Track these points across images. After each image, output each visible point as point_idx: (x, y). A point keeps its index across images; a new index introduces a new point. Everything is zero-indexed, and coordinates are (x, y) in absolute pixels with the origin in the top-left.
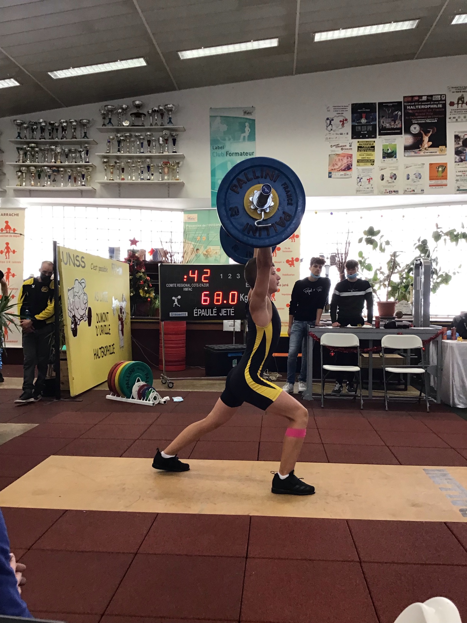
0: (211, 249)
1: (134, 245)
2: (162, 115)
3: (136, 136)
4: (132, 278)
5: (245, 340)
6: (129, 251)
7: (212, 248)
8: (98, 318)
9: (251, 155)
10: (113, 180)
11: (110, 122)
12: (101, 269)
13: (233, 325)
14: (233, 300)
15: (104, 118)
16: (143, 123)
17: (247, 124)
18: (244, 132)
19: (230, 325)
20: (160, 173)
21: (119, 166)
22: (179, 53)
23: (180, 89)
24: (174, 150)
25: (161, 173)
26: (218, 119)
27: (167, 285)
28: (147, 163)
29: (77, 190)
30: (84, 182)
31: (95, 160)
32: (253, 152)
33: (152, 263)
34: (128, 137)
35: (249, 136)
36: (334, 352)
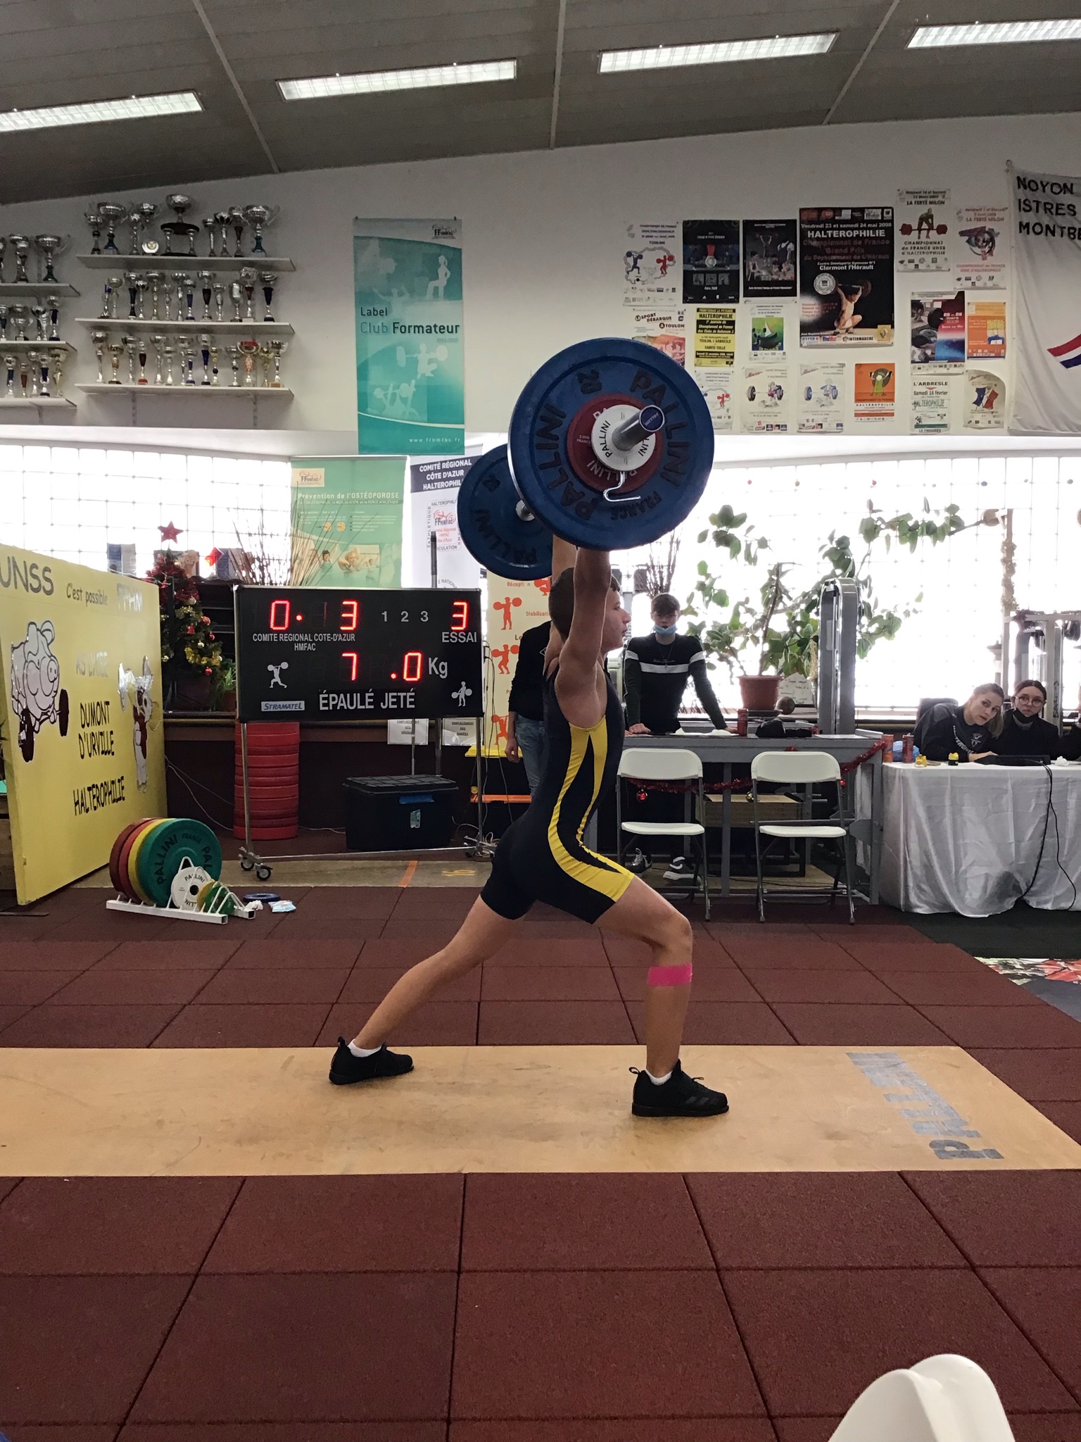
0: (359, 551)
1: (171, 541)
2: (239, 231)
3: (176, 279)
4: (166, 619)
5: (438, 767)
6: (159, 555)
7: (360, 549)
8: (86, 718)
9: (452, 332)
10: (118, 383)
11: (111, 243)
12: (90, 598)
13: (411, 731)
14: (412, 673)
15: (97, 234)
16: (192, 249)
17: (442, 259)
18: (437, 278)
19: (404, 730)
20: (235, 368)
21: (133, 349)
22: (280, 84)
23: (281, 171)
24: (270, 314)
25: (237, 369)
26: (374, 245)
27: (256, 637)
28: (203, 344)
29: (28, 404)
30: (47, 386)
31: (74, 334)
32: (456, 326)
33: (216, 584)
34: (155, 280)
35: (445, 288)
36: (646, 791)
